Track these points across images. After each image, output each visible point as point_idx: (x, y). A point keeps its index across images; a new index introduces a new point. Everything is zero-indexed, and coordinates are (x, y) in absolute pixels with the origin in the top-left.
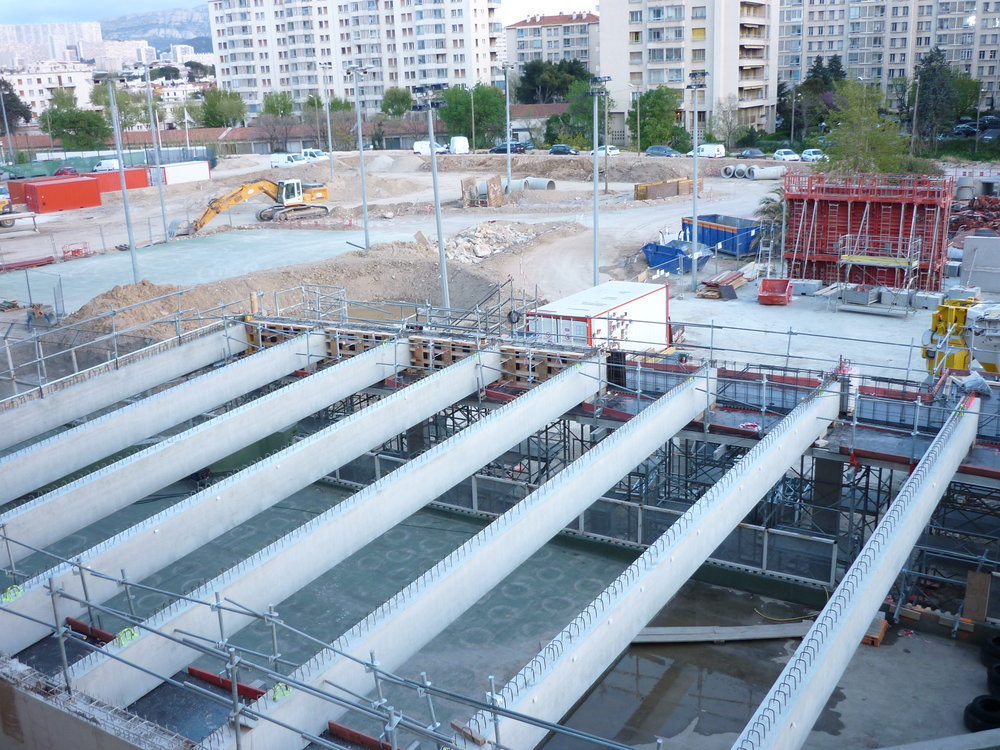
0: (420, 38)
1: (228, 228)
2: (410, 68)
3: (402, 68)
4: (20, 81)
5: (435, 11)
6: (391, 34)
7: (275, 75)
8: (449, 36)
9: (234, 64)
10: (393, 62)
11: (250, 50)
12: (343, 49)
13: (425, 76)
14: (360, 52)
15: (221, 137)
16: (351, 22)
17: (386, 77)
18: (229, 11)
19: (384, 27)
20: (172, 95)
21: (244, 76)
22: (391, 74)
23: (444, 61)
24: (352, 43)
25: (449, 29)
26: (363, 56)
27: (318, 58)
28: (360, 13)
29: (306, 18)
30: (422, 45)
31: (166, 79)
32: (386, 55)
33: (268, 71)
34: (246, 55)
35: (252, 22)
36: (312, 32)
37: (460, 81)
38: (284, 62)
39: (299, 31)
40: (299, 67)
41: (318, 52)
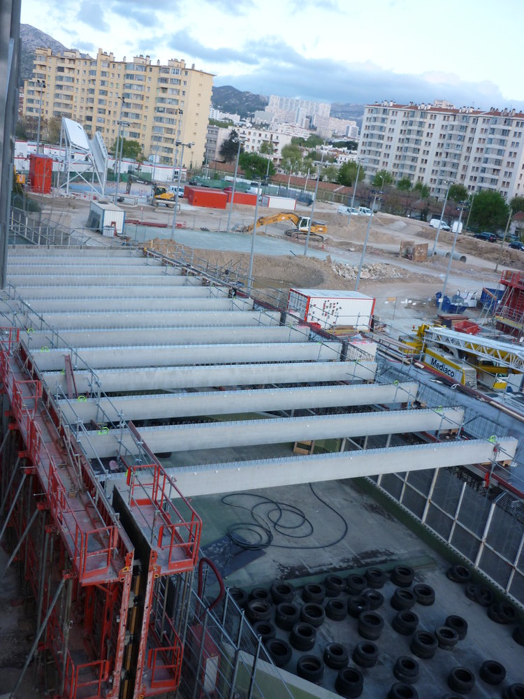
0: (486, 156)
1: (264, 234)
2: (474, 174)
3: (470, 173)
4: (250, 133)
5: (501, 140)
6: (469, 149)
7: (392, 160)
8: (506, 158)
9: (369, 148)
10: (465, 167)
11: (381, 142)
12: (437, 153)
13: (482, 181)
14: (447, 157)
15: (335, 190)
16: (446, 137)
17: (459, 176)
18: (375, 115)
19: (466, 144)
20: (343, 159)
21: (372, 157)
22: (462, 175)
23: (497, 175)
24: (443, 150)
25: (507, 154)
26: (448, 160)
27: (420, 156)
28: (454, 132)
29: (420, 129)
30: (486, 161)
31: (348, 149)
32: (462, 162)
33: (388, 157)
34: (378, 144)
35: (388, 125)
36: (421, 138)
37: (504, 190)
38: (399, 153)
39: (413, 136)
40: (407, 158)
41: (421, 152)
